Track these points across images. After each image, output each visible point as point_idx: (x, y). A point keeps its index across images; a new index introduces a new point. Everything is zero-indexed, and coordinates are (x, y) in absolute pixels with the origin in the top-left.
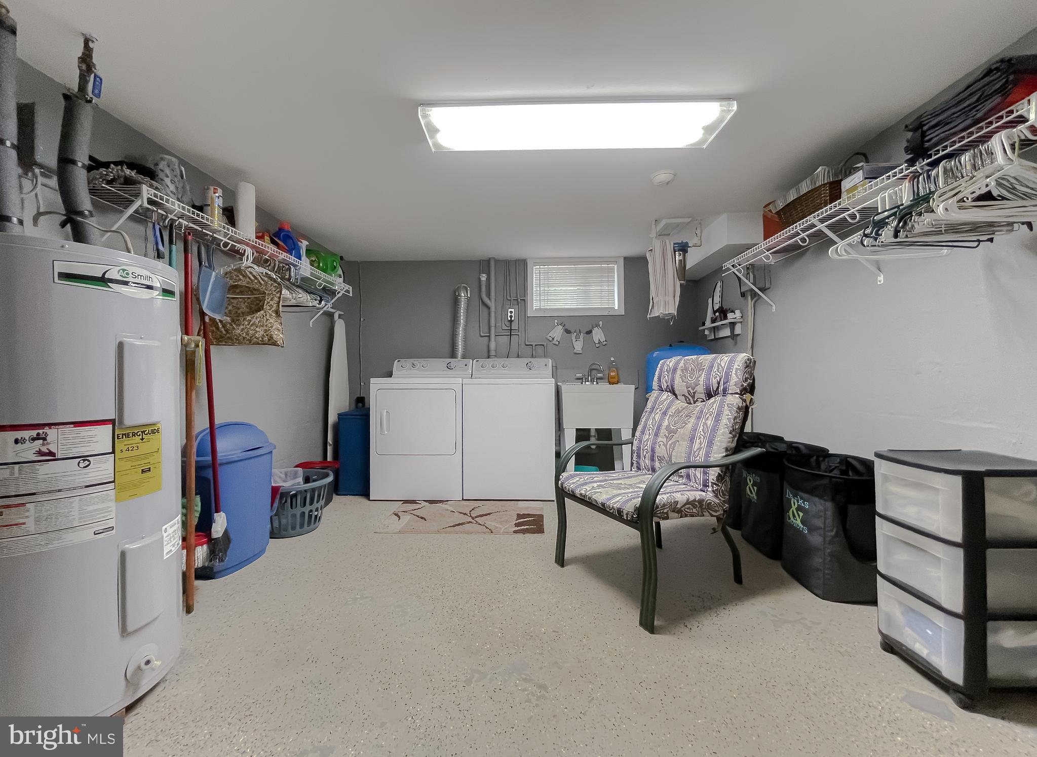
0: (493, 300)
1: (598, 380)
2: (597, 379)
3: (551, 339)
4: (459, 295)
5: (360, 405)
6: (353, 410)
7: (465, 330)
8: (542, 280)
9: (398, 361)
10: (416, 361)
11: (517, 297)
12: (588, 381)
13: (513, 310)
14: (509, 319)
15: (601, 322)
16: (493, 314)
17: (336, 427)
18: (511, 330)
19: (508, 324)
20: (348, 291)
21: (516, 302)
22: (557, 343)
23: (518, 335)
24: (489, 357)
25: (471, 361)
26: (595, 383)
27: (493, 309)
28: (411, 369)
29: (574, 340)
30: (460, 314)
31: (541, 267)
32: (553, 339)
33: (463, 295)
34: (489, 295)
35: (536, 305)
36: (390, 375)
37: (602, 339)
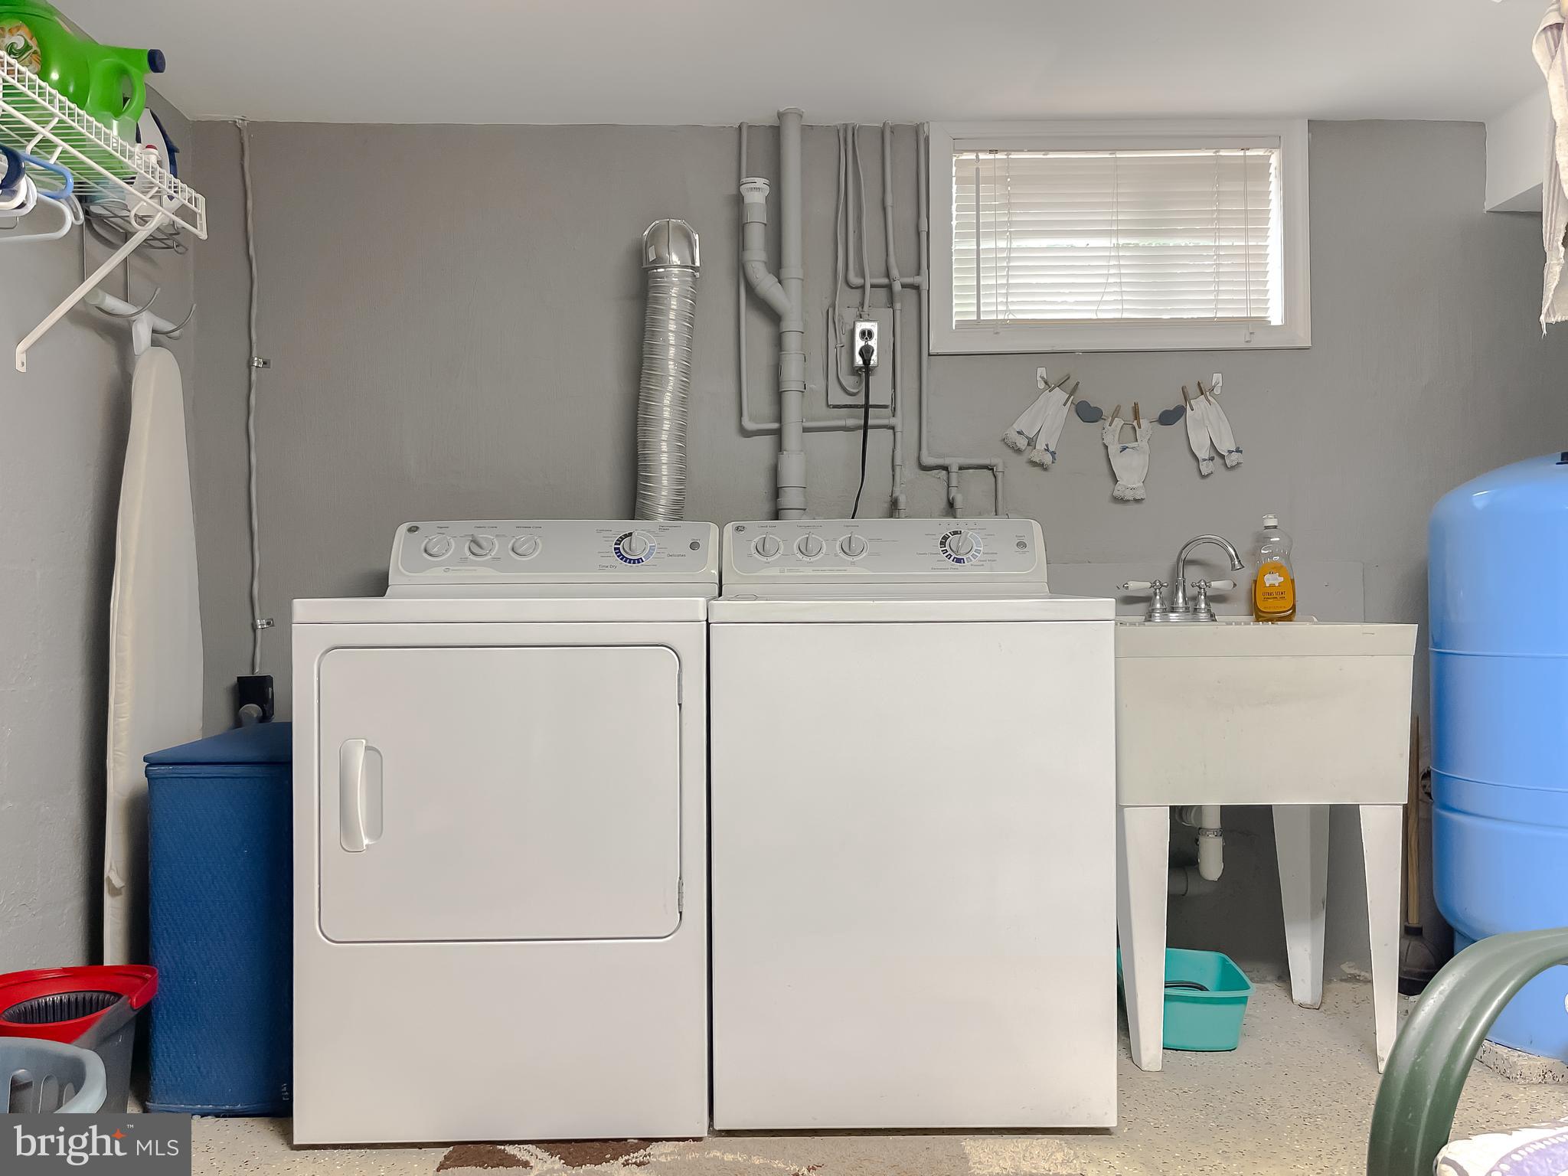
0: (794, 286)
1: (1214, 607)
2: (1209, 600)
3: (1022, 443)
4: (659, 261)
5: (253, 709)
6: (217, 739)
7: (683, 401)
8: (988, 208)
9: (412, 530)
10: (489, 532)
11: (888, 275)
12: (1173, 610)
13: (873, 327)
14: (859, 361)
15: (1217, 377)
16: (792, 342)
17: (141, 813)
18: (867, 407)
19: (849, 381)
20: (184, 212)
21: (882, 293)
22: (1047, 459)
23: (893, 428)
24: (776, 515)
25: (714, 529)
26: (1203, 616)
27: (792, 323)
28: (464, 560)
29: (1113, 449)
30: (666, 340)
31: (982, 156)
32: (1032, 442)
33: (675, 259)
34: (776, 266)
35: (963, 308)
36: (378, 586)
37: (1225, 445)
